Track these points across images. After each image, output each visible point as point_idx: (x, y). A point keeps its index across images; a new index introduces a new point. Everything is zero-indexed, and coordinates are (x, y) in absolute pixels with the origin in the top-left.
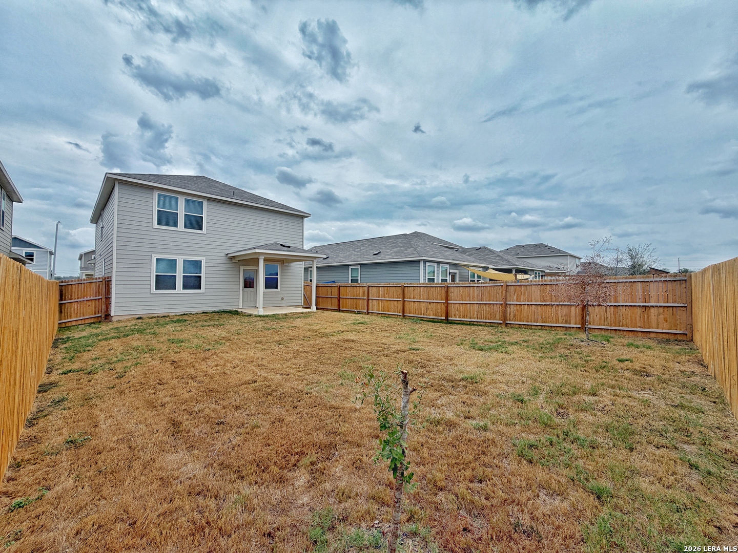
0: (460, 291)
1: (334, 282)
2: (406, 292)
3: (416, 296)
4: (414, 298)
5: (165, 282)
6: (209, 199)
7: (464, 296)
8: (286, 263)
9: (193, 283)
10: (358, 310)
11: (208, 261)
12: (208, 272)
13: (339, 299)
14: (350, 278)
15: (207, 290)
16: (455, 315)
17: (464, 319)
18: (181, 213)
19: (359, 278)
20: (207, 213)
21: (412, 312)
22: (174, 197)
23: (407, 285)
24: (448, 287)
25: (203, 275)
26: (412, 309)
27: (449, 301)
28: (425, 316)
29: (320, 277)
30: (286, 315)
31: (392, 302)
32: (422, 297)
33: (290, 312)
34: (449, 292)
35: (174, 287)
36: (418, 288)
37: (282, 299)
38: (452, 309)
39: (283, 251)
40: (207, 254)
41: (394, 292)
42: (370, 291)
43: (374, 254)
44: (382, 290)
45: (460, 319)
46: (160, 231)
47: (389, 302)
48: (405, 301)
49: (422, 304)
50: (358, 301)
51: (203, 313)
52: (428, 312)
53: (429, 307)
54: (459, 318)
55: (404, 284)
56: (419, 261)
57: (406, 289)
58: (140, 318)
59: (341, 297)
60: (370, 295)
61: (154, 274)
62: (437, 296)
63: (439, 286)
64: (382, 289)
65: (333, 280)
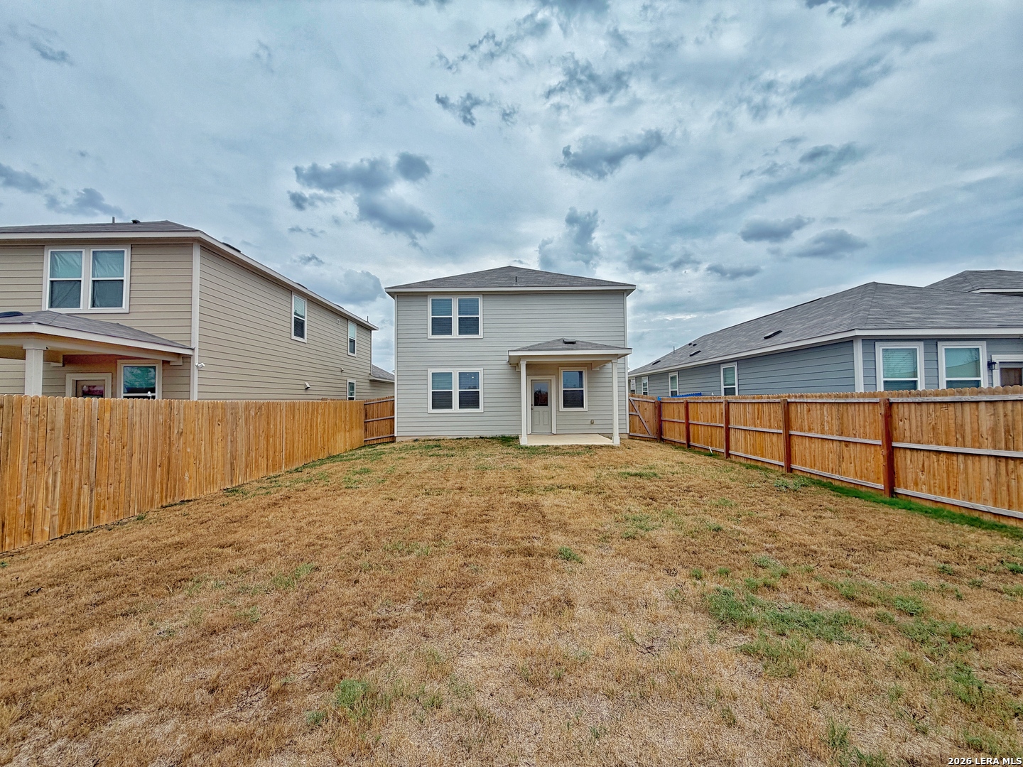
0: (929, 414)
1: (700, 394)
2: (793, 415)
3: (814, 426)
4: (810, 430)
5: (441, 400)
6: (485, 294)
7: (941, 429)
8: (595, 367)
9: (470, 400)
10: (714, 449)
11: (487, 372)
12: (486, 386)
13: (688, 425)
14: (723, 387)
15: (487, 409)
16: (916, 484)
17: (945, 499)
18: (455, 317)
19: (736, 386)
20: (484, 312)
21: (808, 461)
22: (446, 300)
23: (793, 400)
24: (891, 404)
25: (481, 390)
26: (808, 455)
27: (897, 441)
28: (836, 476)
29: (686, 386)
30: (557, 448)
31: (767, 436)
32: (826, 428)
33: (570, 444)
34: (895, 417)
35: (450, 406)
36: (818, 406)
37: (592, 423)
38: (907, 466)
39: (568, 349)
40: (484, 363)
41: (770, 415)
42: (731, 412)
43: (766, 338)
44: (750, 411)
45: (932, 497)
46: (435, 341)
47: (762, 435)
48: (790, 435)
49: (828, 445)
50: (713, 429)
51: (481, 437)
52: (844, 465)
53: (846, 454)
54: (930, 491)
55: (789, 397)
56: (849, 342)
57: (793, 408)
58: (417, 440)
59: (690, 422)
60: (732, 419)
61: (430, 391)
62: (865, 427)
63: (867, 400)
64: (749, 408)
65: (698, 391)
